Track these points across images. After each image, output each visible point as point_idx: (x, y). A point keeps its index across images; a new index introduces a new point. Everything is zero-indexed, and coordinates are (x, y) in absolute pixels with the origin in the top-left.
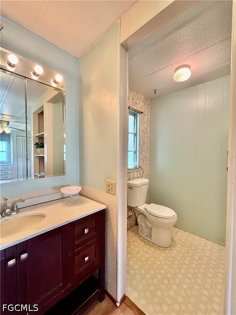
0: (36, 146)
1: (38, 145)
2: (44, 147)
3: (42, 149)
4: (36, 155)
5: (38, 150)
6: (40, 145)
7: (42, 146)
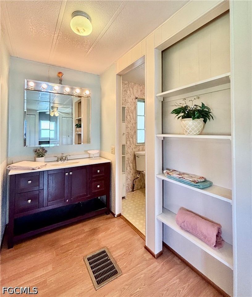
0: (76, 126)
1: (77, 126)
2: (81, 127)
3: (80, 128)
4: (76, 133)
5: (78, 129)
6: (79, 126)
7: (80, 127)
